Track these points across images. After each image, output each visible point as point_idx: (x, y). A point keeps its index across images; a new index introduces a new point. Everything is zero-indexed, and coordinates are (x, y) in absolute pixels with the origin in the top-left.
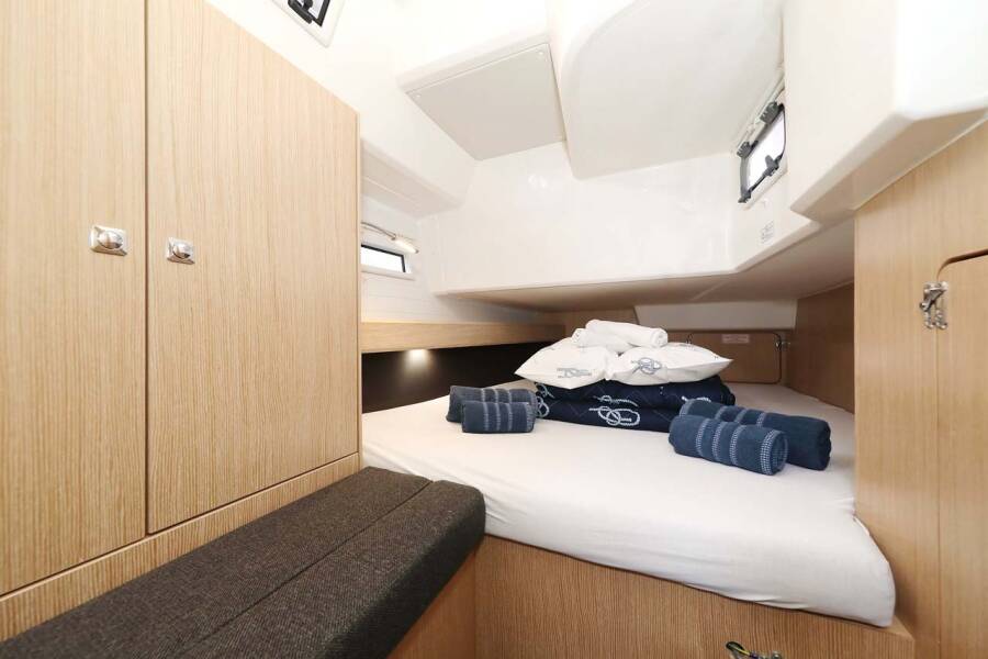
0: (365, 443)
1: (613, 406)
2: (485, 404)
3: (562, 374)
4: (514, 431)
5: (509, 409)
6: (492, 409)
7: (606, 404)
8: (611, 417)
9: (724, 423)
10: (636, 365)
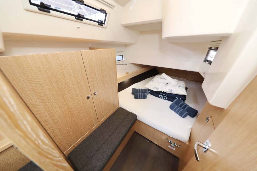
0: (119, 103)
1: (162, 95)
2: (138, 93)
3: (154, 88)
4: (143, 98)
5: (143, 95)
6: (140, 95)
7: (161, 94)
8: (161, 97)
9: (182, 109)
10: (168, 90)
